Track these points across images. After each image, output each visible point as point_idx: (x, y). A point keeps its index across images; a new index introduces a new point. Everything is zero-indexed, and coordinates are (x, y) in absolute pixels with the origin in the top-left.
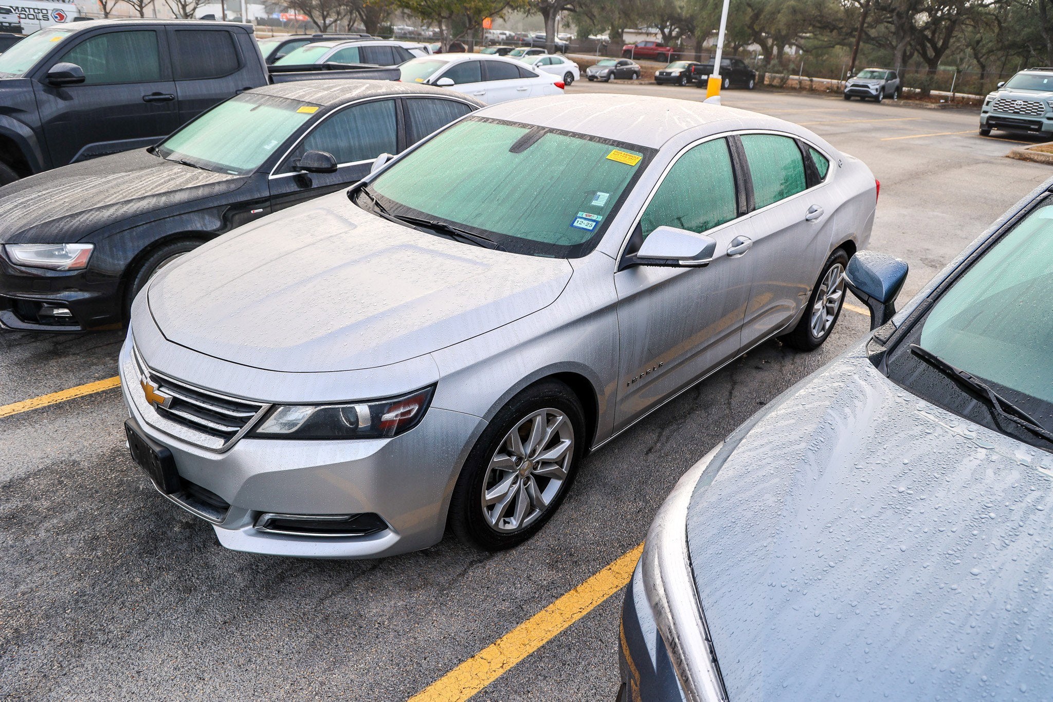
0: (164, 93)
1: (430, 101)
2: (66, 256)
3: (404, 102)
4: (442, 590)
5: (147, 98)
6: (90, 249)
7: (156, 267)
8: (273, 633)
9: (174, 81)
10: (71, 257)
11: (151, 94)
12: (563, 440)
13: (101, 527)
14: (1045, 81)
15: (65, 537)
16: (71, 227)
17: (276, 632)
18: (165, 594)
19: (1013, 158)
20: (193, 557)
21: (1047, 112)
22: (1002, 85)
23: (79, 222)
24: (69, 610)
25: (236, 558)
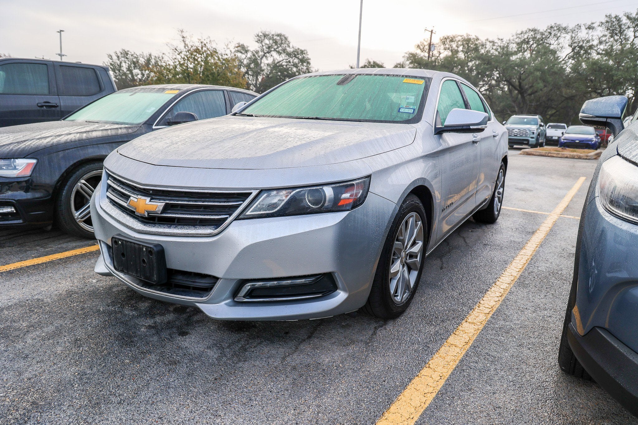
0: (51, 102)
1: (243, 94)
2: (15, 168)
3: (228, 93)
4: (367, 343)
5: (39, 105)
6: (34, 163)
7: (80, 179)
8: (258, 381)
9: (58, 95)
10: (18, 169)
11: (42, 102)
12: (417, 242)
13: (80, 333)
14: (525, 120)
15: (51, 341)
16: (19, 148)
17: (262, 381)
18: (155, 367)
19: (524, 154)
20: (165, 344)
21: (530, 135)
22: (505, 123)
23: (24, 146)
24: (77, 385)
25: (201, 342)
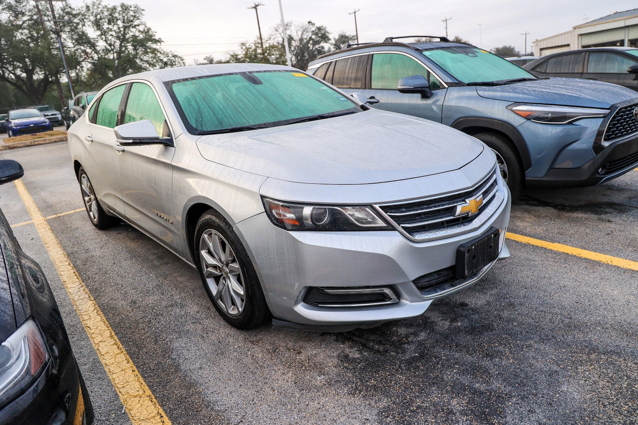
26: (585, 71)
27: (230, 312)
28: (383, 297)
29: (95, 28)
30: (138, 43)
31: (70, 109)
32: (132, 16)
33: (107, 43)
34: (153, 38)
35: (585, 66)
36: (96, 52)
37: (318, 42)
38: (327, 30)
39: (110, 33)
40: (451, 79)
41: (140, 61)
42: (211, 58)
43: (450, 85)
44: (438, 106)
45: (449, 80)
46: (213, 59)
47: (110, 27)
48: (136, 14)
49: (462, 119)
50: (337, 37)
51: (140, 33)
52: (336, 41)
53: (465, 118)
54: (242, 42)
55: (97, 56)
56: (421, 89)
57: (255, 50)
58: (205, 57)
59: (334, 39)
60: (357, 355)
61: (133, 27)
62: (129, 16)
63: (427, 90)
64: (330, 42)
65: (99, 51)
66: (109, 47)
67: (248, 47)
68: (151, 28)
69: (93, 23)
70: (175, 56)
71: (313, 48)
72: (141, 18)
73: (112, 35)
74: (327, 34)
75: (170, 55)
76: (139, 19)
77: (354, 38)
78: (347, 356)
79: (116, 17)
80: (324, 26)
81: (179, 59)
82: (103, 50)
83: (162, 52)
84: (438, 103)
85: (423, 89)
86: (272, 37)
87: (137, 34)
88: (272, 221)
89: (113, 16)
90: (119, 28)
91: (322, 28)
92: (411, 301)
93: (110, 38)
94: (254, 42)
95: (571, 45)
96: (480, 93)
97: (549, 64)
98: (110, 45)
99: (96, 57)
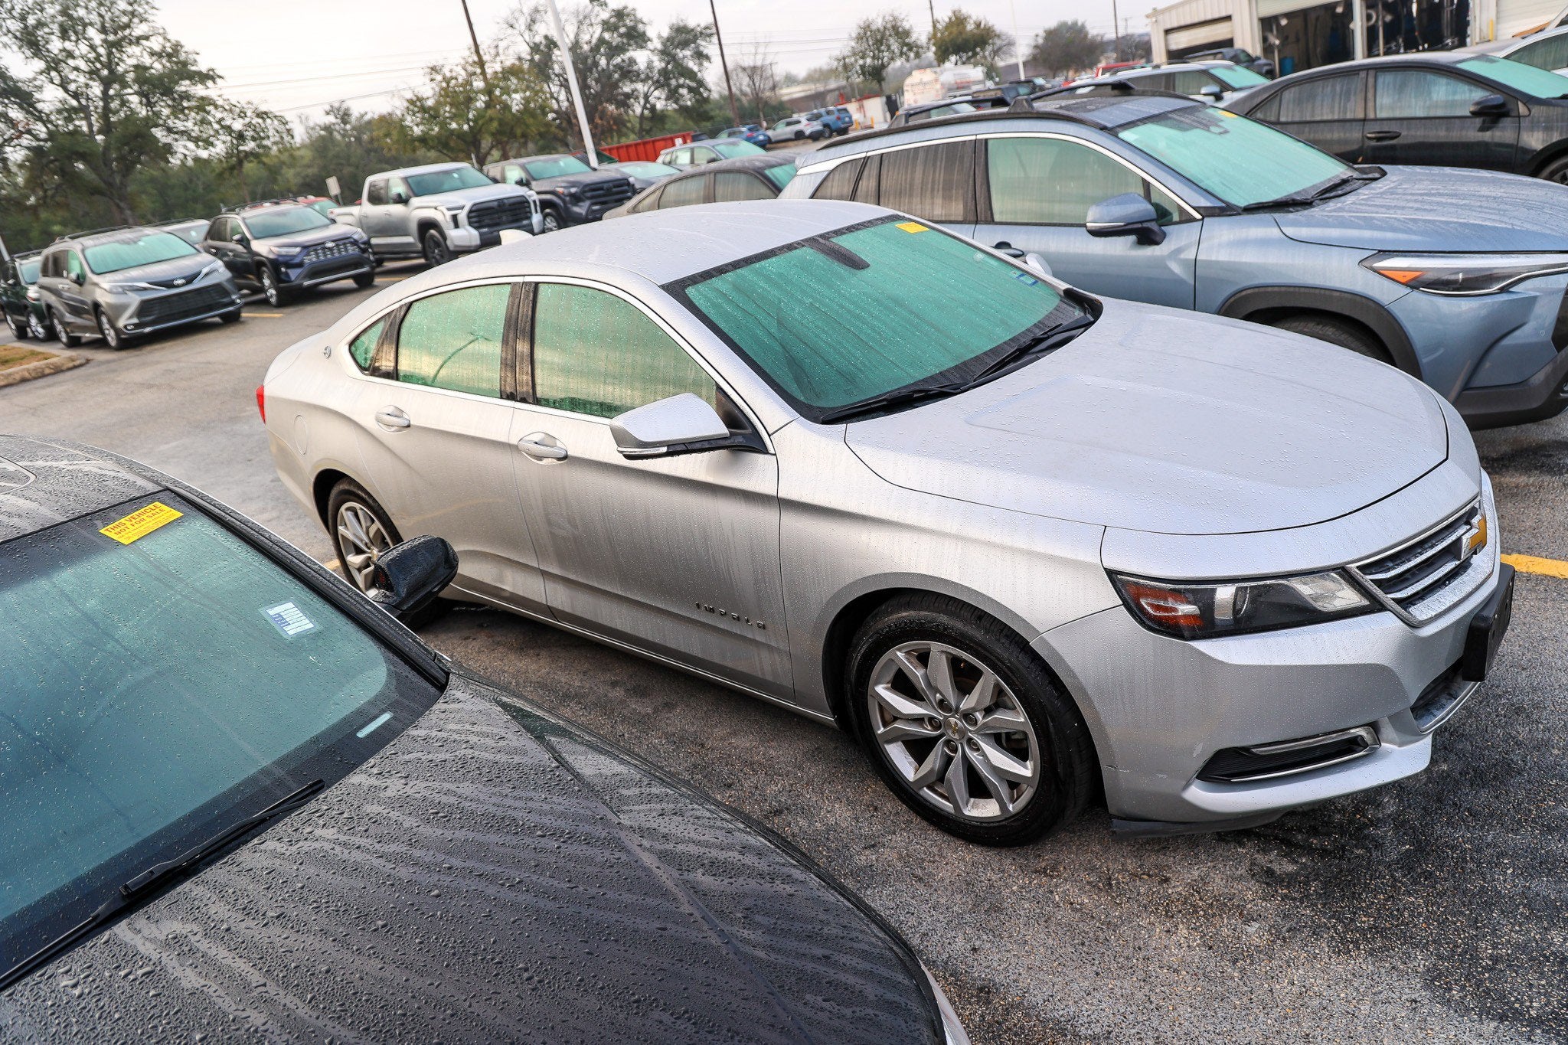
26: (1371, 116)
27: (967, 813)
28: (1352, 745)
29: (28, 53)
30: (153, 86)
31: (23, 284)
32: (124, 13)
33: (66, 91)
34: (193, 68)
35: (1370, 104)
36: (40, 119)
37: (620, 49)
38: (639, 15)
39: (71, 62)
40: (1207, 199)
41: (165, 133)
42: (343, 109)
43: (1207, 213)
44: (1184, 263)
45: (1204, 202)
46: (351, 112)
47: (68, 45)
48: (136, 6)
49: (1249, 292)
50: (666, 33)
51: (155, 58)
52: (664, 44)
53: (1256, 290)
54: (431, 65)
55: (44, 129)
56: (1140, 226)
57: (468, 82)
58: (328, 108)
59: (660, 37)
60: (1291, 868)
61: (131, 43)
62: (117, 13)
63: (1154, 226)
64: (650, 45)
65: (48, 115)
66: (74, 103)
67: (448, 75)
68: (183, 43)
69: (16, 37)
70: (263, 115)
71: (608, 64)
72: (151, 18)
73: (76, 69)
74: (640, 27)
75: (249, 114)
76: (146, 20)
77: (709, 31)
78: (1270, 872)
79: (81, 19)
80: (630, 7)
81: (276, 122)
82: (59, 112)
83: (227, 107)
84: (1183, 256)
85: (1145, 225)
86: (502, 45)
87: (147, 60)
88: (1142, 623)
89: (70, 17)
90: (93, 47)
91: (626, 11)
92: (1401, 745)
93: (73, 76)
94: (463, 62)
95: (1233, 18)
96: (1289, 231)
97: (1284, 101)
98: (76, 95)
99: (41, 130)
